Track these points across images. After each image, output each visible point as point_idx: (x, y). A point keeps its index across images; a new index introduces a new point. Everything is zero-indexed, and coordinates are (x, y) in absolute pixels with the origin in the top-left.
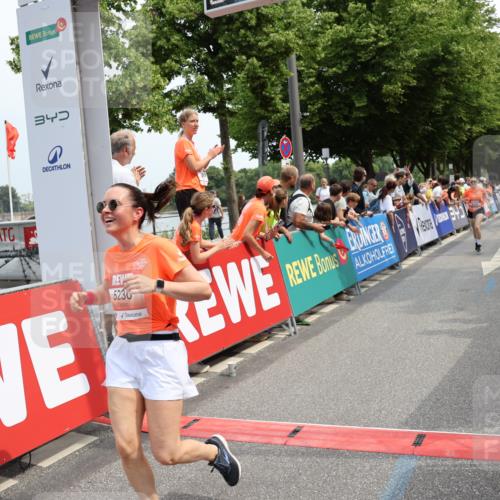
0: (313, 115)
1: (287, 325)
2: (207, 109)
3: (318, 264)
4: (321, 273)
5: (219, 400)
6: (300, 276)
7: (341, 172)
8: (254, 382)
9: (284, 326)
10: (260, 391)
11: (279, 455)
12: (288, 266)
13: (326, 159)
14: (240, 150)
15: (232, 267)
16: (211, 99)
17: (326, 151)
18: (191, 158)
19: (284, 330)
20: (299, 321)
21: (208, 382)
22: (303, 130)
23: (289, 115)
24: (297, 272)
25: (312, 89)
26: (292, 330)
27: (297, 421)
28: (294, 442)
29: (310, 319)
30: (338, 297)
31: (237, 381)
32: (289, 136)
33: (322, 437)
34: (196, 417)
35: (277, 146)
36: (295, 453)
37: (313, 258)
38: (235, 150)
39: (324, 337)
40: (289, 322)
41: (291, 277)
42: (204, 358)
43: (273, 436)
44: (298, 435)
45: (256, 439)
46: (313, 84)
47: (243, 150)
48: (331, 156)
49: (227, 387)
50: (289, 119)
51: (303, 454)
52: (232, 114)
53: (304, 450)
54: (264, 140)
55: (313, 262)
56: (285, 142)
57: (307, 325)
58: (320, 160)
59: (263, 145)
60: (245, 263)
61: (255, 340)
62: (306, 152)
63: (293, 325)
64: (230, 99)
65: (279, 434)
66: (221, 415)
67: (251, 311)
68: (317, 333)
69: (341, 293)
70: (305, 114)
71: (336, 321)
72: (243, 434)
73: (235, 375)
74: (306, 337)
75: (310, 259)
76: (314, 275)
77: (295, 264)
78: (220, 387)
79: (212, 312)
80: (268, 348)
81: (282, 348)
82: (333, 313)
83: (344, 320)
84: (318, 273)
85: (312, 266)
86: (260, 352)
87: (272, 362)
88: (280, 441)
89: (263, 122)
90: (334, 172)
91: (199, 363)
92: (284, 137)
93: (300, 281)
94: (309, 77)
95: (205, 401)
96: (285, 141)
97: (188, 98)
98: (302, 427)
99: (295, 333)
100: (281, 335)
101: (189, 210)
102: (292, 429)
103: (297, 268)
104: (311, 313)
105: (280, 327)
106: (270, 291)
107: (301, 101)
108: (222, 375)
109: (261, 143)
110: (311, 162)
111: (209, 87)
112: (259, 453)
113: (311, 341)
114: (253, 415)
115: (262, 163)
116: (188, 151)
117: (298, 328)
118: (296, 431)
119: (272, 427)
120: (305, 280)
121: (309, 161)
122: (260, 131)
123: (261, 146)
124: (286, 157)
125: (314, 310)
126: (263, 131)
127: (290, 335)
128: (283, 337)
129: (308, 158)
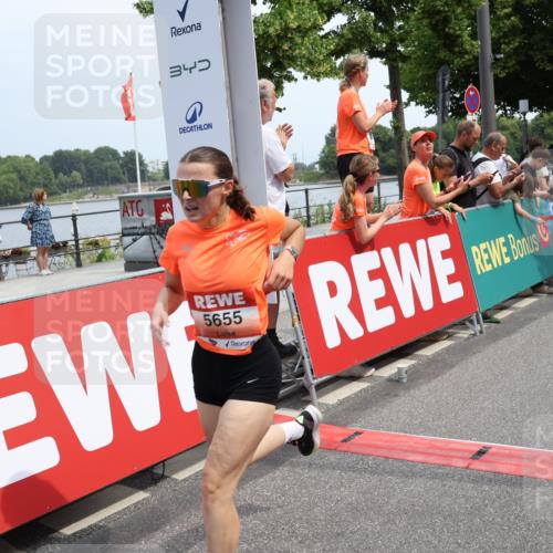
0: (508, 56)
1: (471, 322)
2: (373, 54)
3: (513, 247)
4: (516, 258)
5: (385, 411)
6: (489, 261)
7: (542, 130)
8: (429, 390)
9: (468, 323)
10: (437, 402)
11: (460, 481)
12: (474, 249)
13: (524, 114)
14: (413, 103)
15: (405, 248)
16: (379, 41)
17: (523, 104)
18: (360, 115)
19: (467, 328)
20: (486, 318)
21: (373, 387)
22: (496, 76)
23: (476, 58)
24: (486, 257)
25: (508, 23)
26: (478, 328)
27: (482, 440)
28: (478, 465)
29: (501, 316)
30: (536, 289)
31: (408, 388)
32: (477, 84)
33: (514, 461)
34: (358, 429)
35: (462, 98)
36: (479, 479)
37: (507, 239)
38: (407, 104)
39: (519, 338)
40: (474, 318)
41: (477, 262)
42: (368, 359)
43: (452, 457)
44: (484, 457)
45: (431, 459)
46: (508, 16)
47: (417, 104)
48: (531, 110)
49: (396, 396)
50: (477, 63)
51: (490, 480)
52: (404, 58)
53: (491, 476)
54: (444, 91)
55: (506, 244)
56: (471, 93)
57: (497, 322)
58: (517, 115)
59: (443, 97)
60: (421, 244)
61: (432, 339)
62: (498, 104)
63: (478, 322)
64: (402, 41)
65: (460, 454)
66: (389, 428)
67: (427, 303)
68: (508, 333)
69: (541, 284)
70: (498, 56)
71: (532, 320)
72: (415, 452)
73: (405, 381)
74: (495, 338)
75: (502, 240)
76: (507, 260)
77: (483, 246)
78: (388, 395)
79: (380, 304)
80: (447, 349)
81: (464, 350)
82: (530, 309)
83: (544, 318)
84: (512, 259)
85: (504, 250)
86: (437, 354)
87: (452, 366)
88: (462, 464)
89: (443, 67)
90: (534, 130)
91: (363, 365)
92: (471, 86)
93: (489, 268)
94: (505, 7)
95: (369, 411)
96: (471, 90)
97: (349, 40)
98: (490, 448)
99: (481, 332)
100: (464, 334)
101: (350, 178)
102: (477, 449)
103: (486, 251)
104: (501, 308)
105: (462, 325)
106: (451, 279)
107: (493, 39)
108: (390, 380)
109: (441, 95)
110: (504, 119)
111: (376, 25)
112: (435, 476)
113: (502, 343)
114: (427, 430)
115: (442, 120)
116: (356, 107)
117: (485, 326)
118: (481, 453)
119: (452, 446)
120: (496, 266)
121: (501, 116)
122: (440, 79)
123: (441, 98)
124: (472, 111)
125: (505, 304)
126: (444, 80)
127: (474, 335)
128: (466, 336)
129: (500, 112)
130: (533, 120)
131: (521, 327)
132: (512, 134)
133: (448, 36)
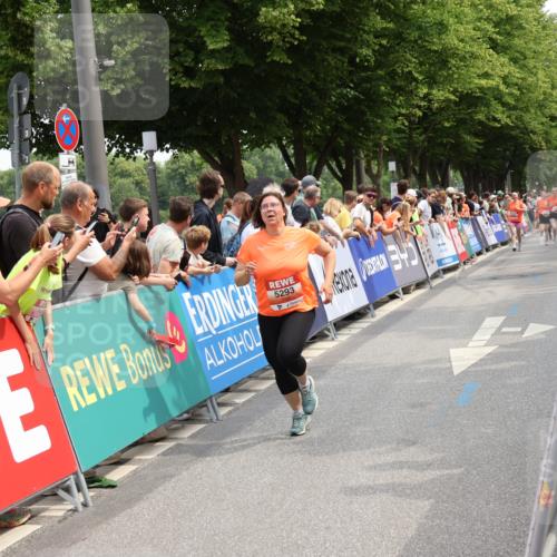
1: (67, 490)
3: (129, 364)
4: (135, 381)
6: (92, 389)
7: (183, 178)
9: (62, 493)
12: (66, 370)
13: (151, 153)
17: (149, 138)
19: (62, 500)
20: (93, 480)
24: (85, 382)
26: (79, 498)
29: (116, 475)
35: (51, 127)
37: (118, 352)
39: (144, 510)
40: (72, 482)
41: (72, 391)
48: (160, 146)
54: (21, 115)
55: (118, 360)
57: (113, 487)
58: (140, 154)
62: (111, 138)
63: (79, 490)
68: (129, 502)
71: (172, 476)
74: (107, 513)
75: (110, 354)
76: (121, 386)
77: (79, 365)
80: (29, 540)
81: (58, 540)
83: (185, 473)
84: (128, 382)
85: (115, 369)
89: (19, 74)
90: (170, 177)
92: (64, 107)
93: (91, 399)
96: (64, 114)
99: (85, 505)
100: (56, 511)
103: (86, 373)
104: (117, 462)
105: (52, 496)
106: (28, 422)
109: (16, 120)
110: (122, 159)
113: (121, 519)
115: (20, 161)
117: (91, 494)
120: (103, 396)
121: (117, 155)
122: (14, 95)
123: (16, 125)
124: (68, 148)
125: (124, 456)
126: (20, 96)
127: (75, 510)
128: (61, 514)
129: (114, 150)
130: (167, 163)
131: (150, 491)
132: (137, 184)
133: (21, 26)
